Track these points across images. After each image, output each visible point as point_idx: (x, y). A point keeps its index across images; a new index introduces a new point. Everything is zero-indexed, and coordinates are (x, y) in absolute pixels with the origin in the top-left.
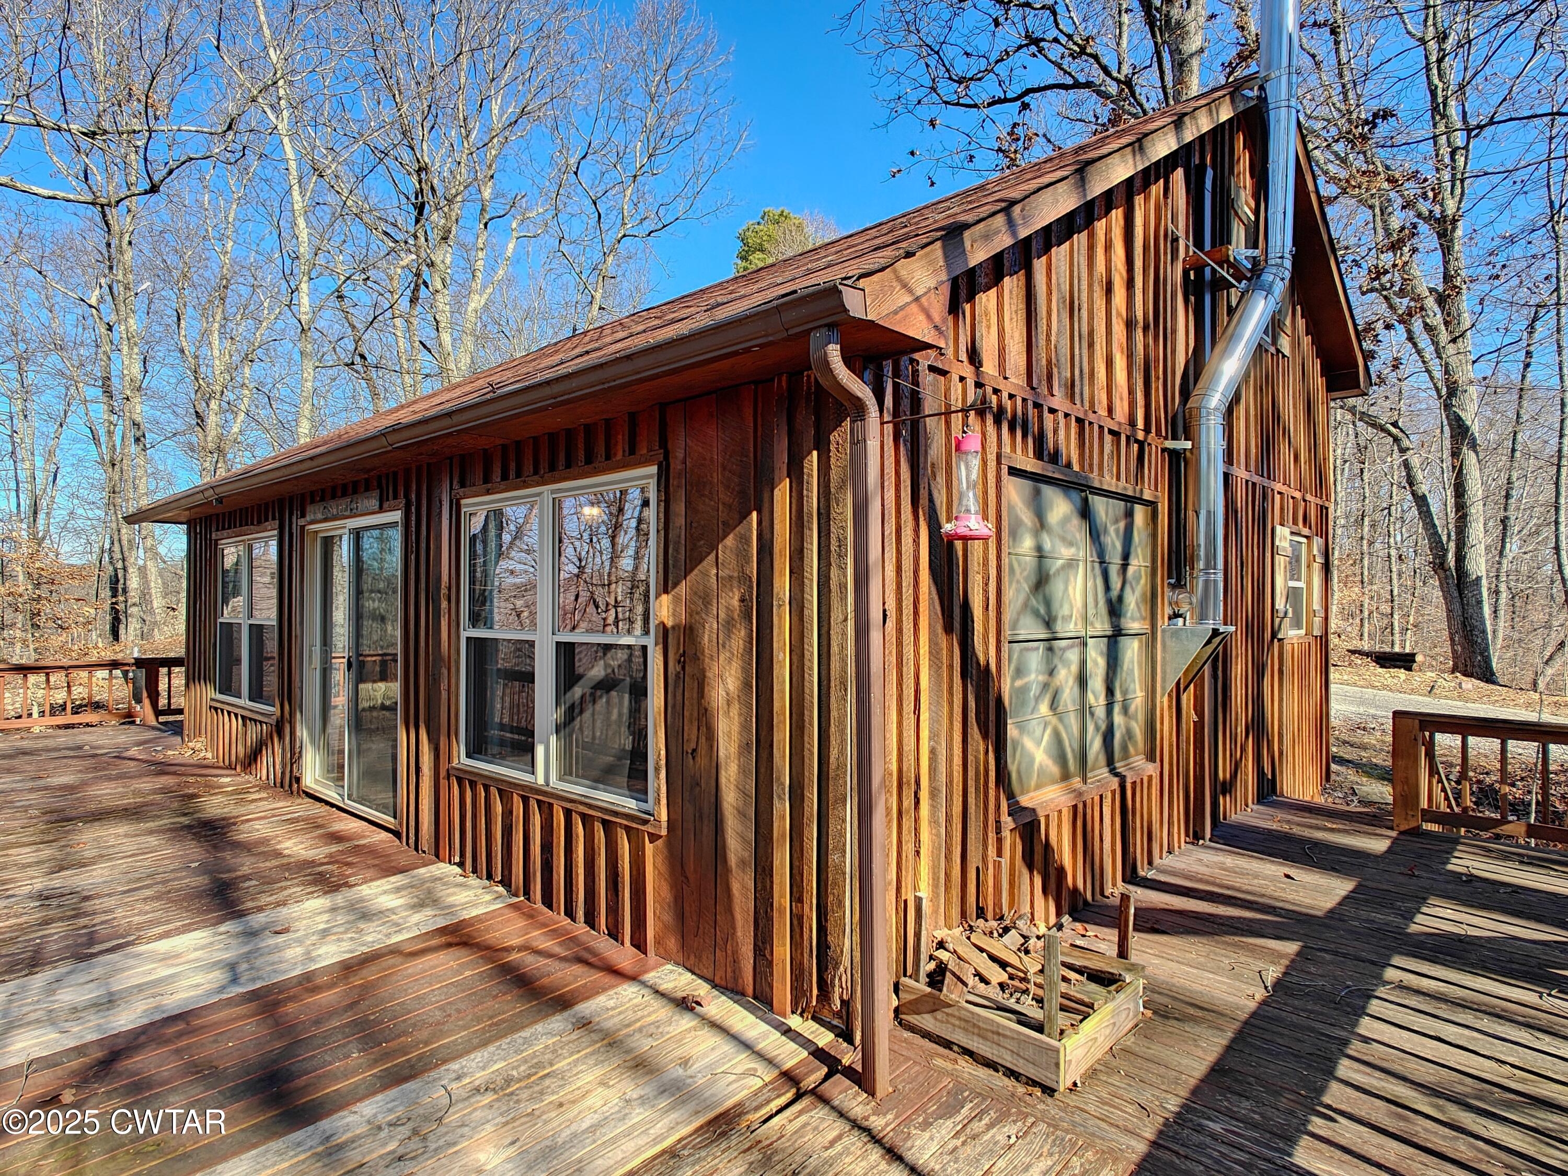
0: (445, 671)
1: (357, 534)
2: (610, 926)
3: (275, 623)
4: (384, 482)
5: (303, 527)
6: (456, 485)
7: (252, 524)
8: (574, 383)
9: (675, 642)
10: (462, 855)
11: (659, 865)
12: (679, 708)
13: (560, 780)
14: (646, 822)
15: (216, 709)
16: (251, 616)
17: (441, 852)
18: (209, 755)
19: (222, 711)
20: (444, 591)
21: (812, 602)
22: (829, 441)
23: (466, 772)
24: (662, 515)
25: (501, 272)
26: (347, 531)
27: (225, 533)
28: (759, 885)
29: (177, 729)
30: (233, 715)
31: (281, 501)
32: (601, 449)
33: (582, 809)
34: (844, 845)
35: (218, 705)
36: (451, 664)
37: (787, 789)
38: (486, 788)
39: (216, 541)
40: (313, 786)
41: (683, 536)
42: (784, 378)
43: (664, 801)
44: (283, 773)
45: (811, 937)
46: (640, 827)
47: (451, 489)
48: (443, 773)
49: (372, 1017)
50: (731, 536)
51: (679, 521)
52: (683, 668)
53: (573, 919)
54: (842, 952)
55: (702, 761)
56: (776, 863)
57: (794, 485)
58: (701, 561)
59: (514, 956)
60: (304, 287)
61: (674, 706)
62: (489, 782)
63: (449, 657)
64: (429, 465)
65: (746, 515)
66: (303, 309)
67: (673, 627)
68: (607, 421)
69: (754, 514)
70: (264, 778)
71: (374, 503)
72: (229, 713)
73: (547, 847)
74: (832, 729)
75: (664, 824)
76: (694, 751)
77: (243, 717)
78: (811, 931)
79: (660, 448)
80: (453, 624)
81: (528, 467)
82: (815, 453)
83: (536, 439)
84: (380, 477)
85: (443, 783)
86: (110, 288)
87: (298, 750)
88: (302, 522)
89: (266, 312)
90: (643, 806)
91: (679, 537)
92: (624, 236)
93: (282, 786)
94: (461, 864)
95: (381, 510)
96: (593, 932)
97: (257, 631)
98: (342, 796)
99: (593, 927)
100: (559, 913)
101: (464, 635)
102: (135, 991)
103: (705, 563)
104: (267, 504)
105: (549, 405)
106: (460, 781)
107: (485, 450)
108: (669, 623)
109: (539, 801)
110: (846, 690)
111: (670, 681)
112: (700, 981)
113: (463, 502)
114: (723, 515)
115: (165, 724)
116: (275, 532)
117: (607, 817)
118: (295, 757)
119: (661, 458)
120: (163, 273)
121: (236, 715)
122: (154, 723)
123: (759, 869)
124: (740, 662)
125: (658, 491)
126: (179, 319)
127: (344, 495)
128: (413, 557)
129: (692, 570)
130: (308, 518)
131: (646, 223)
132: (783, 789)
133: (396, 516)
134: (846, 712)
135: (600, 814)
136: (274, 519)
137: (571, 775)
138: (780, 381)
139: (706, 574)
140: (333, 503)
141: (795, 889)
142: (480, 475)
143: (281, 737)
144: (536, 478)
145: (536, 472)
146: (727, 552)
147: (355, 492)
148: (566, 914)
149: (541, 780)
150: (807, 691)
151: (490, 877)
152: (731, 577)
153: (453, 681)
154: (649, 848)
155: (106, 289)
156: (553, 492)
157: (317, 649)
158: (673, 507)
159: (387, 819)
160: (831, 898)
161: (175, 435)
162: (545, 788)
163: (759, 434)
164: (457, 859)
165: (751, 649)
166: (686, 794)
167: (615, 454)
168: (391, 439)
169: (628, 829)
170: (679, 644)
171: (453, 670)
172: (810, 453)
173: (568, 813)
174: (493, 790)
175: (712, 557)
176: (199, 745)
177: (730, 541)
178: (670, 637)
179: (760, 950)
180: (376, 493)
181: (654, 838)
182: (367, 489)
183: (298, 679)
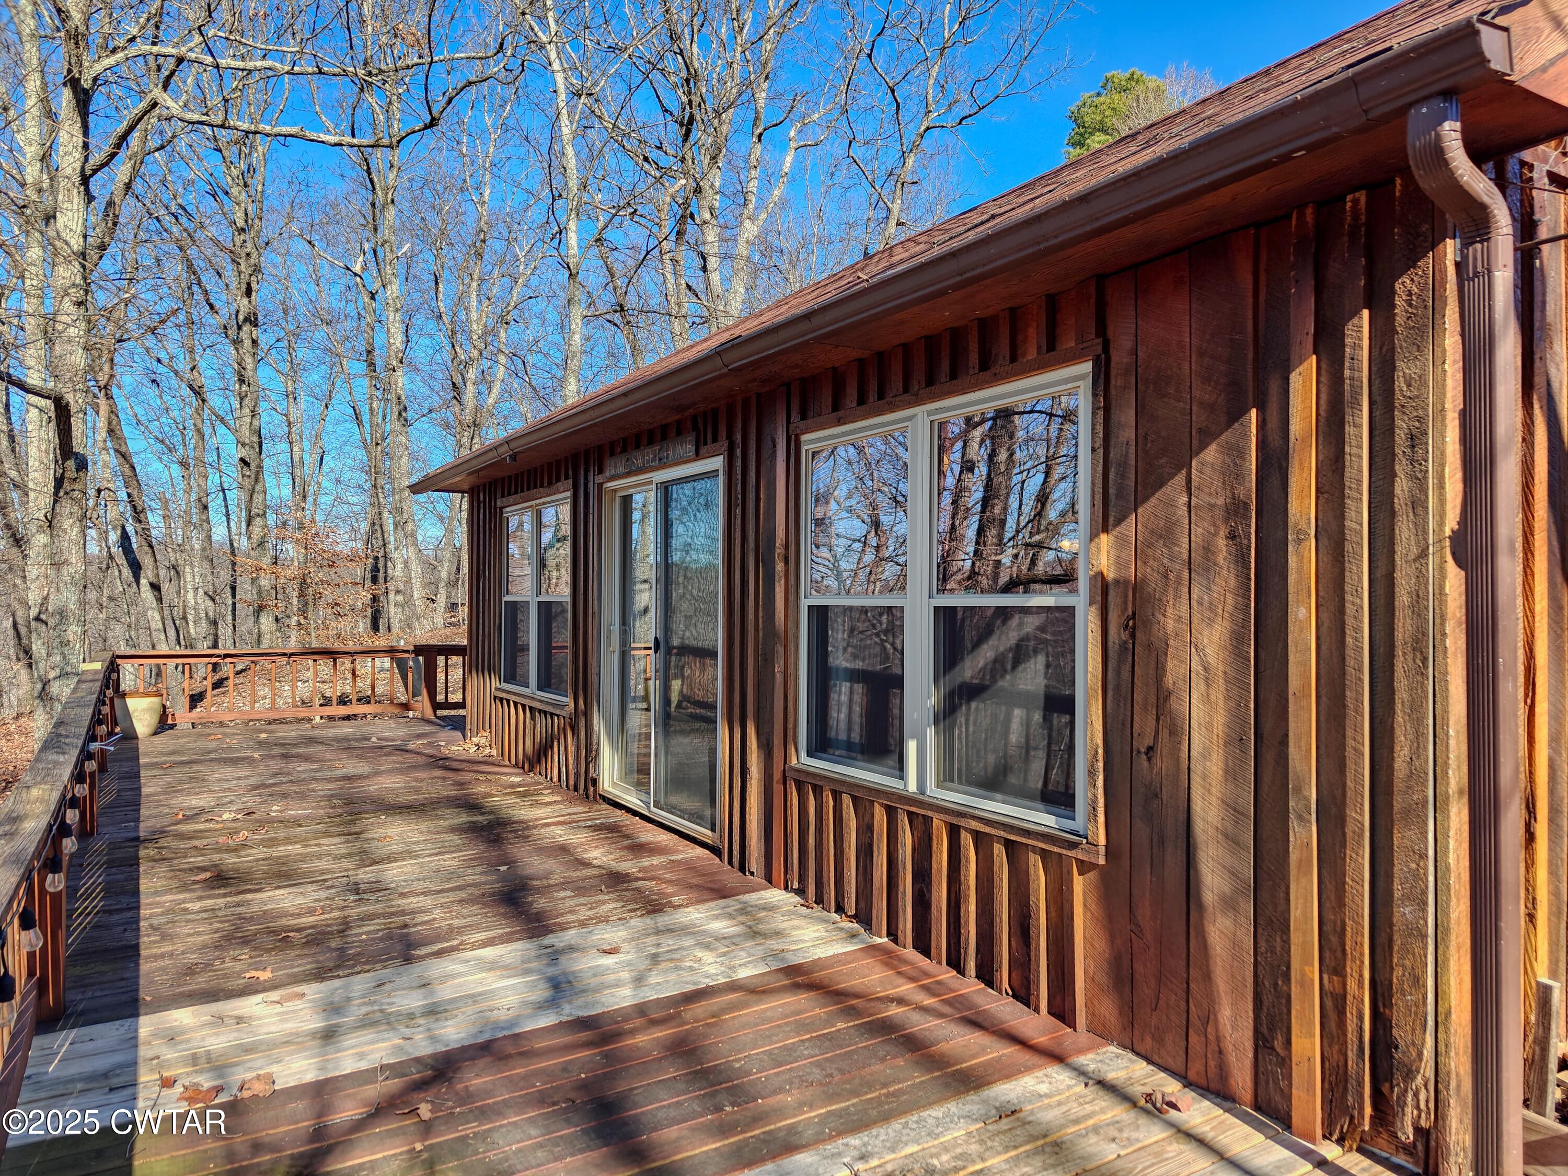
0: (780, 649)
1: (665, 489)
2: (1016, 985)
3: (568, 599)
4: (700, 421)
5: (600, 485)
6: (795, 417)
7: (542, 486)
8: (993, 250)
9: (1119, 600)
10: (802, 878)
11: (1093, 907)
12: (1126, 689)
13: (938, 786)
14: (1073, 845)
15: (501, 700)
16: (539, 593)
17: (775, 874)
18: (494, 752)
19: (508, 701)
20: (779, 550)
21: (1360, 533)
22: (1394, 293)
23: (808, 774)
24: (1100, 429)
25: (777, 193)
26: (654, 486)
27: (511, 499)
28: (1263, 947)
29: (458, 724)
30: (519, 706)
31: (575, 456)
32: (1003, 348)
33: (974, 825)
34: (1424, 892)
35: (504, 695)
36: (789, 640)
37: (1314, 806)
38: (836, 795)
39: (501, 508)
40: (610, 789)
41: (1132, 456)
42: (1309, 211)
43: (1101, 818)
44: (577, 774)
45: (1361, 1029)
46: (1064, 852)
47: (788, 422)
48: (777, 776)
49: (737, 1065)
50: (1213, 447)
51: (1127, 434)
52: (1133, 636)
53: (961, 971)
54: (1420, 1055)
55: (1162, 763)
56: (1295, 913)
57: (1324, 366)
58: (1161, 486)
59: (894, 1011)
60: (572, 225)
61: (1118, 688)
62: (839, 787)
63: (786, 632)
64: (758, 395)
65: (1236, 415)
66: (571, 252)
67: (1117, 582)
68: (1012, 310)
69: (1253, 412)
70: (555, 779)
71: (688, 449)
72: (516, 704)
73: (922, 876)
74: (1400, 718)
75: (1102, 850)
76: (1150, 749)
77: (531, 708)
78: (1361, 1018)
79: (1097, 336)
80: (792, 590)
81: (897, 382)
82: (1366, 313)
83: (906, 348)
84: (694, 418)
85: (778, 788)
86: (375, 251)
87: (595, 747)
88: (599, 479)
89: (522, 267)
90: (1068, 824)
91: (1127, 454)
92: (928, 128)
93: (576, 789)
94: (801, 892)
95: (698, 456)
96: (990, 990)
97: (546, 610)
98: (647, 804)
99: (990, 983)
100: (940, 962)
101: (805, 603)
102: (470, 1001)
103: (1167, 489)
104: (558, 462)
105: (949, 287)
106: (800, 785)
107: (834, 369)
108: (1110, 575)
109: (910, 814)
110: (1425, 660)
111: (1112, 654)
112: (1162, 1075)
113: (804, 438)
114: (1199, 418)
115: (443, 718)
116: (569, 494)
117: (1013, 838)
118: (590, 754)
119: (1099, 350)
120: (422, 233)
121: (524, 706)
122: (432, 717)
123: (1261, 921)
124: (1226, 624)
125: (1095, 395)
126: (437, 283)
127: (651, 442)
128: (738, 511)
129: (1146, 499)
130: (607, 474)
131: (955, 109)
132: (1308, 808)
133: (717, 463)
134: (1425, 692)
135: (1002, 834)
136: (567, 478)
137: (952, 780)
138: (1301, 216)
139: (1170, 504)
140: (638, 454)
141: (1327, 954)
142: (827, 399)
143: (574, 729)
144: (906, 397)
145: (906, 390)
146: (1208, 470)
147: (664, 438)
148: (948, 964)
149: (912, 787)
150: (1350, 662)
151: (840, 909)
152: (1212, 506)
153: (791, 660)
154: (1079, 884)
155: (369, 255)
156: (930, 413)
157: (616, 628)
158: (1115, 416)
159: (704, 833)
160: (1398, 972)
161: (430, 411)
162: (921, 797)
163: (1262, 298)
164: (796, 886)
165: (1248, 606)
166: (1137, 810)
167: (1024, 355)
168: (727, 358)
169: (1044, 854)
170: (1125, 602)
171: (791, 647)
172: (1356, 313)
173: (954, 832)
174: (847, 800)
175: (1180, 478)
176: (483, 741)
177: (1211, 454)
178: (1112, 593)
179: (1265, 1040)
180: (691, 437)
181: (1084, 867)
182: (679, 433)
183: (595, 664)
